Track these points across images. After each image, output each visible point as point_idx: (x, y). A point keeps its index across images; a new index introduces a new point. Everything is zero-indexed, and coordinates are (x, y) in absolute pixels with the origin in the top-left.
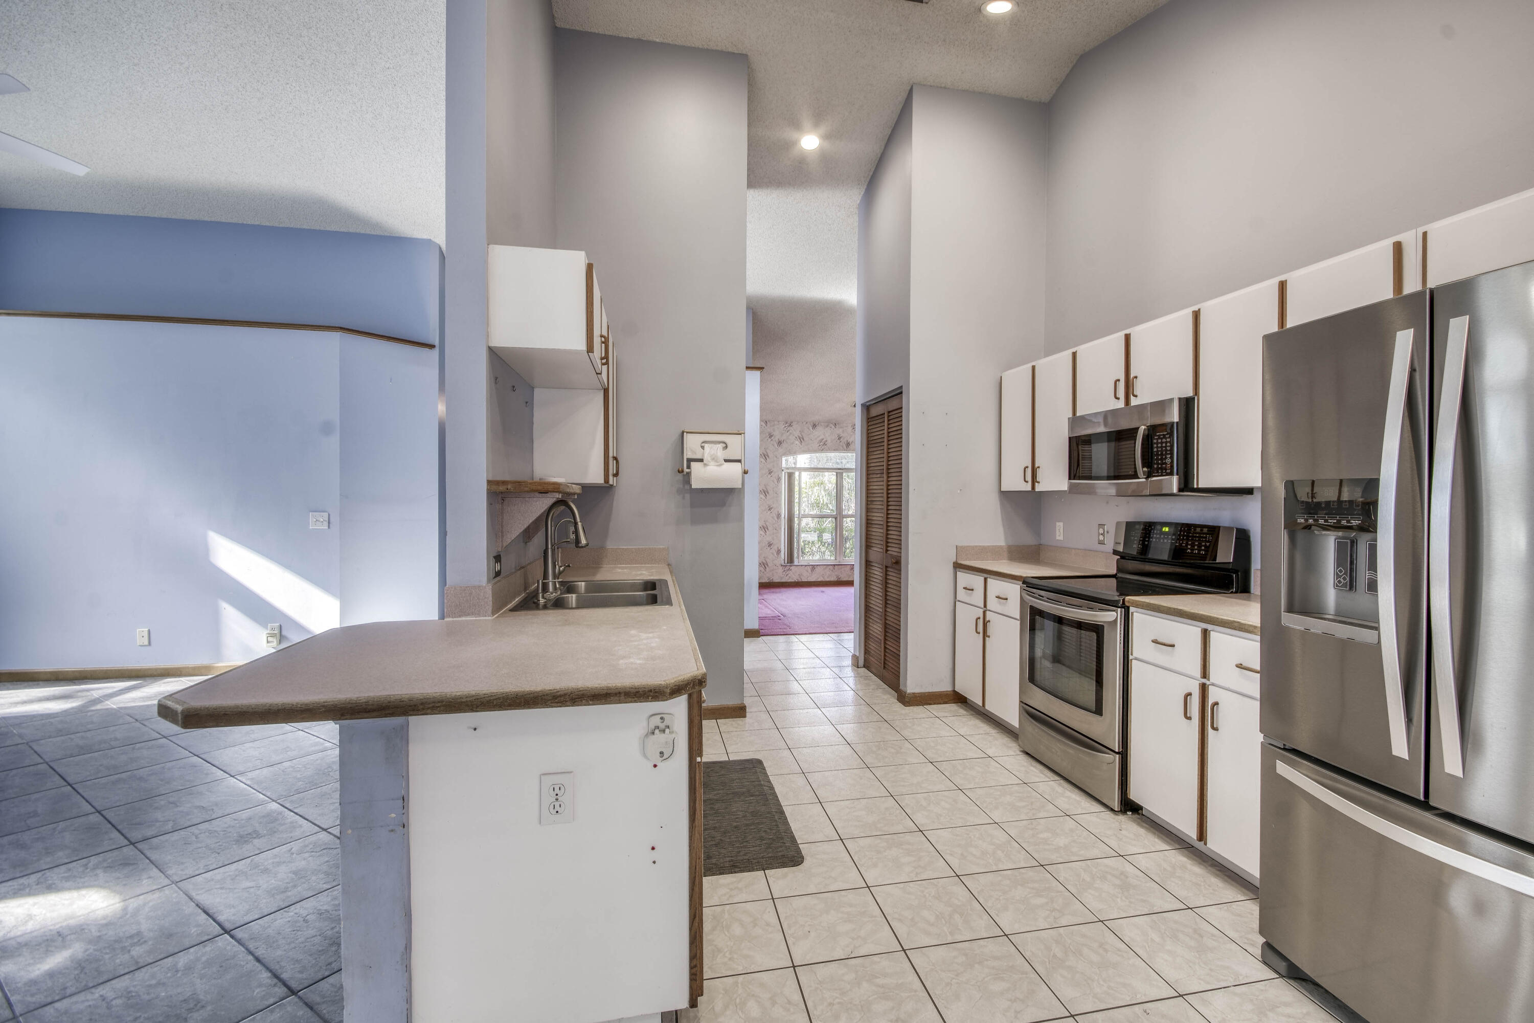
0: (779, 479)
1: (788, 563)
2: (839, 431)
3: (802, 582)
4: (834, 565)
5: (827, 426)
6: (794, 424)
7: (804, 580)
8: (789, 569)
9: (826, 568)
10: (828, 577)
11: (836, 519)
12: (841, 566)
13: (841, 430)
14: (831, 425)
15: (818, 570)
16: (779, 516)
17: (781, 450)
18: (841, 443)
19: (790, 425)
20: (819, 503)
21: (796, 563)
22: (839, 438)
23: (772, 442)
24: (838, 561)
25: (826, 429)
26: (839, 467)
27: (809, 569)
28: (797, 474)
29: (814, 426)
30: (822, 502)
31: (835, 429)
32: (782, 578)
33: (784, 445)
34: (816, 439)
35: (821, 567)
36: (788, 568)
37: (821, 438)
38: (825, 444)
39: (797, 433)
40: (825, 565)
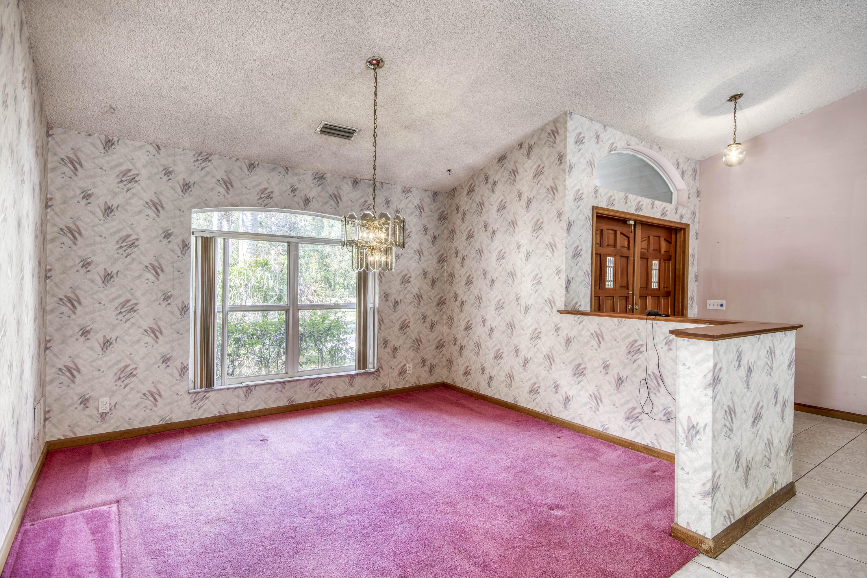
0: (185, 246)
1: (201, 388)
2: (292, 180)
3: (229, 415)
4: (284, 382)
5: (274, 169)
6: (214, 158)
7: (232, 410)
8: (205, 398)
9: (271, 388)
10: (274, 402)
11: (287, 311)
12: (294, 383)
13: (296, 178)
14: (281, 169)
15: (257, 393)
16: (184, 309)
17: (188, 199)
18: (296, 199)
19: (207, 159)
20: (262, 288)
21: (217, 386)
22: (294, 190)
23: (170, 183)
24: (289, 374)
25: (272, 174)
26: (293, 234)
27: (241, 393)
28: (219, 242)
29: (252, 167)
30: (266, 285)
31: (287, 176)
32: (189, 414)
33: (195, 191)
34: (254, 187)
35: (263, 387)
36: (201, 395)
37: (262, 187)
38: (269, 197)
39: (220, 174)
40: (268, 384)
